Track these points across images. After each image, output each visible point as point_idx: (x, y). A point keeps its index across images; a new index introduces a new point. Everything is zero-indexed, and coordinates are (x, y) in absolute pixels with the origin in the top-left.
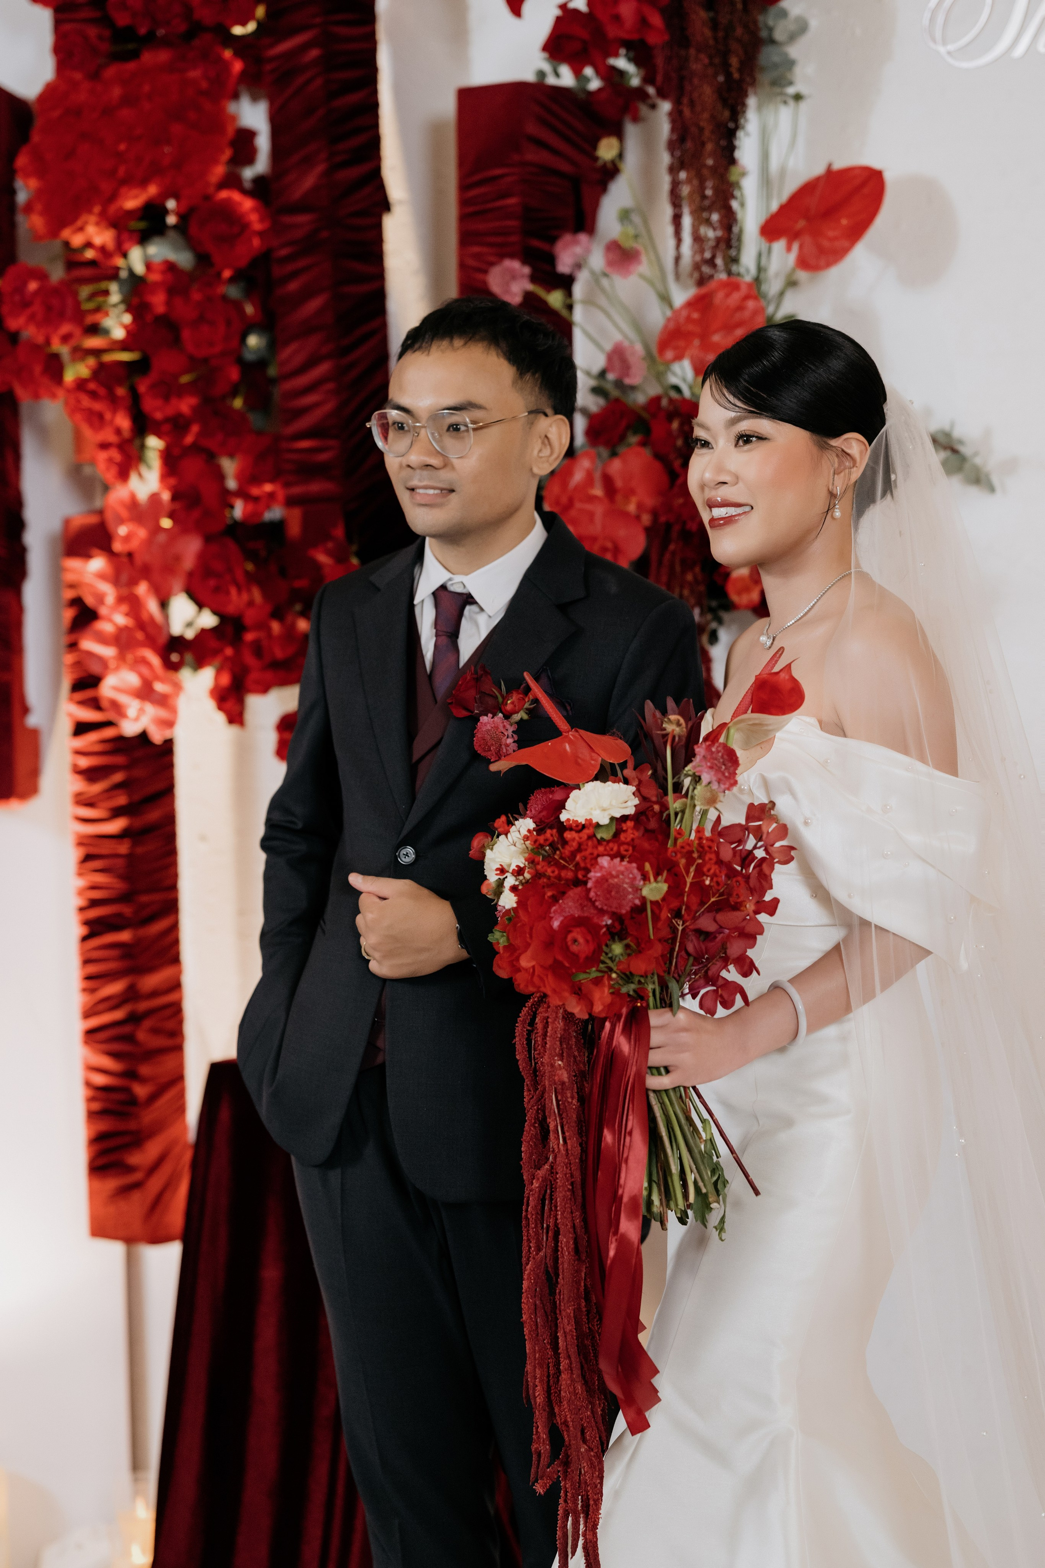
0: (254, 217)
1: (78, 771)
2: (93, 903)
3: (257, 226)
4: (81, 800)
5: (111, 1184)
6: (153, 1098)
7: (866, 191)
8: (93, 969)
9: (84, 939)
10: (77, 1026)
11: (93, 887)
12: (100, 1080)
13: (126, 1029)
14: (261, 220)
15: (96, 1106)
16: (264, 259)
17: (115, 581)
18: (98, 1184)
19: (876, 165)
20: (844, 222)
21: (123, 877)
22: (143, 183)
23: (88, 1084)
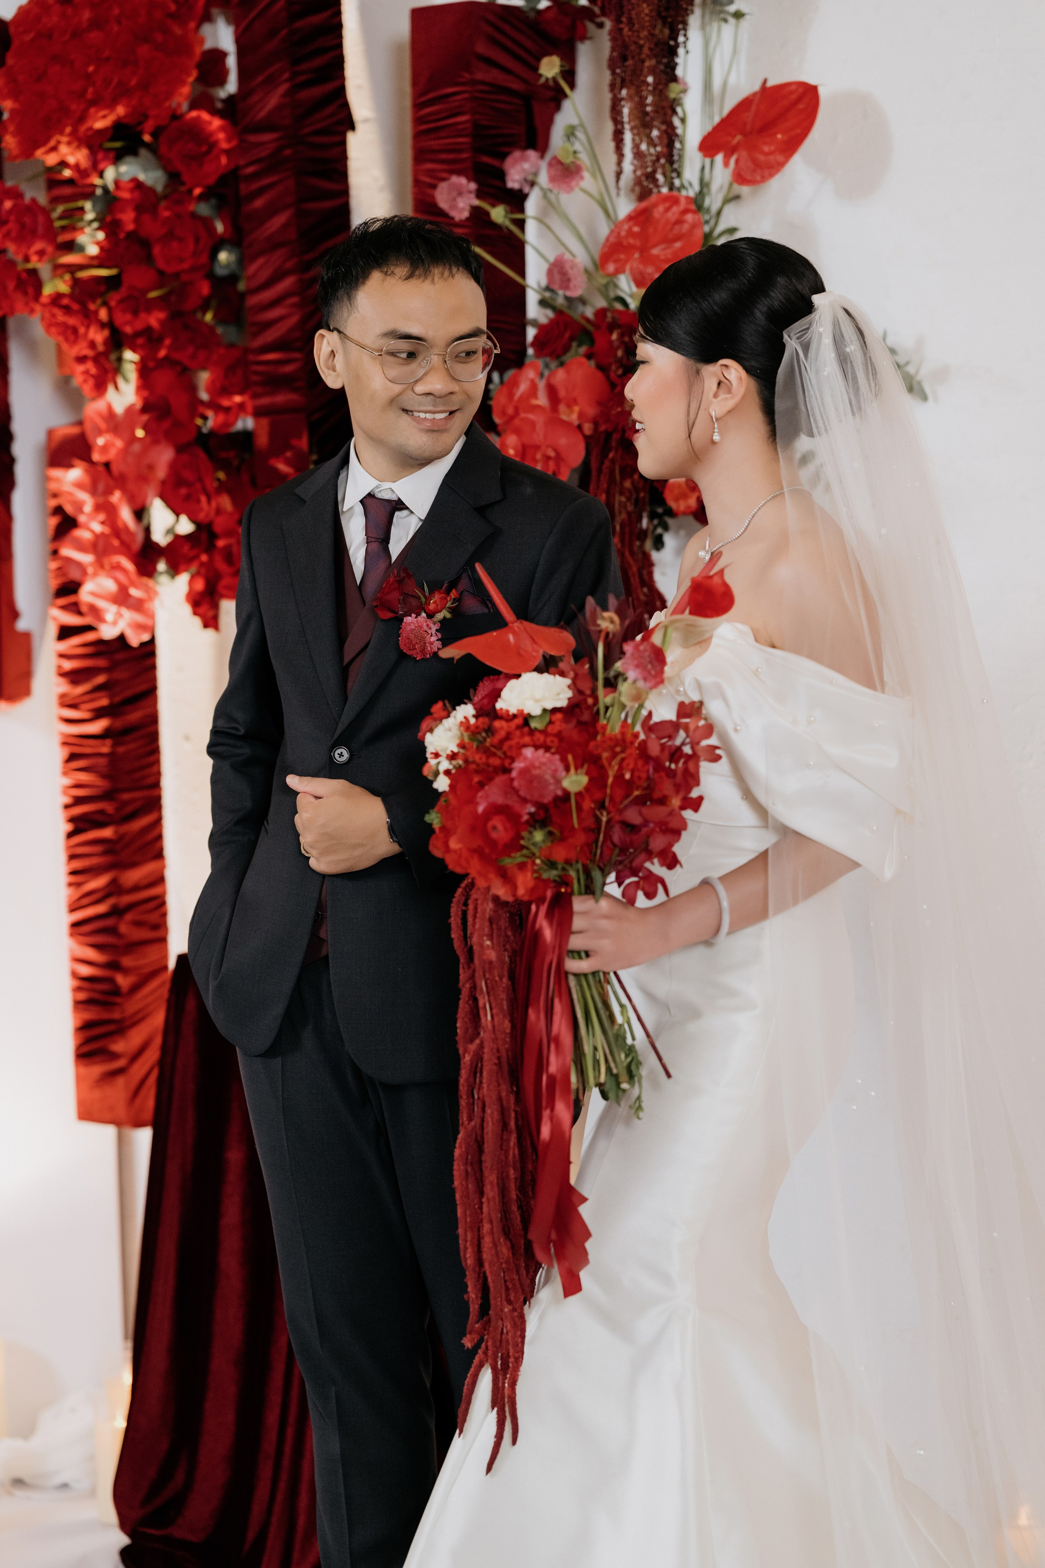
0: (221, 136)
1: (63, 674)
2: (78, 801)
3: (224, 145)
4: (67, 702)
5: (97, 1070)
6: (135, 988)
7: (801, 106)
8: (78, 864)
9: (70, 835)
10: (63, 919)
11: (77, 786)
12: (85, 970)
13: (109, 922)
14: (229, 140)
15: (82, 996)
16: (230, 178)
17: (93, 490)
18: (83, 1070)
19: (812, 81)
20: (779, 136)
21: (104, 776)
22: (112, 106)
23: (75, 975)
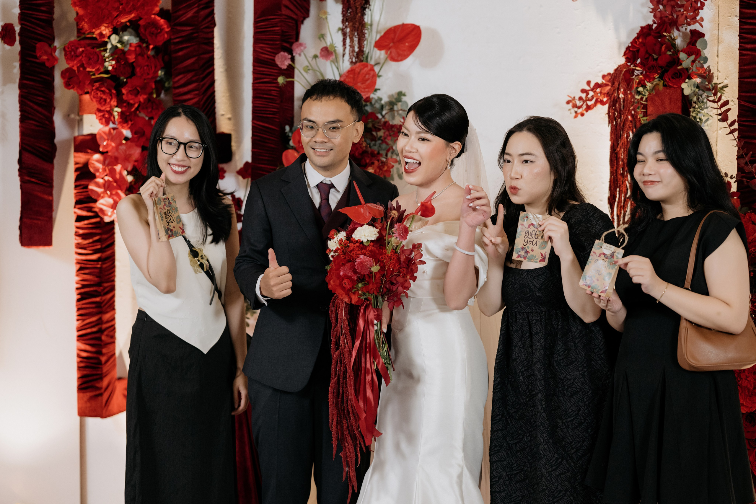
0: (165, 26)
1: (77, 234)
2: (84, 286)
3: (167, 30)
4: (78, 246)
5: (88, 395)
6: (107, 361)
7: (413, 33)
8: (81, 312)
9: (78, 300)
10: (75, 334)
11: (82, 280)
12: (84, 354)
13: (98, 335)
14: (168, 28)
15: (82, 365)
16: (167, 43)
17: (104, 163)
18: (81, 394)
19: (417, 24)
20: (407, 44)
21: (97, 277)
23: (79, 356)
